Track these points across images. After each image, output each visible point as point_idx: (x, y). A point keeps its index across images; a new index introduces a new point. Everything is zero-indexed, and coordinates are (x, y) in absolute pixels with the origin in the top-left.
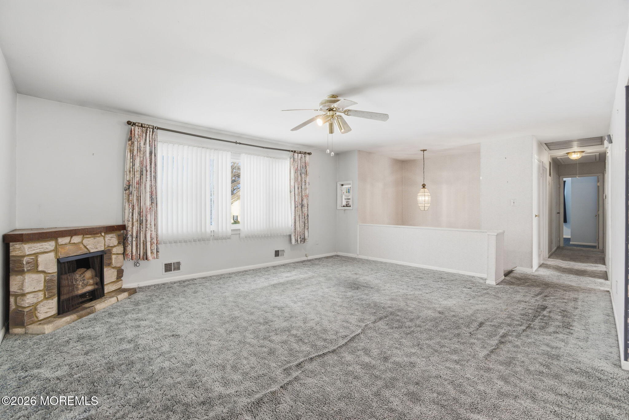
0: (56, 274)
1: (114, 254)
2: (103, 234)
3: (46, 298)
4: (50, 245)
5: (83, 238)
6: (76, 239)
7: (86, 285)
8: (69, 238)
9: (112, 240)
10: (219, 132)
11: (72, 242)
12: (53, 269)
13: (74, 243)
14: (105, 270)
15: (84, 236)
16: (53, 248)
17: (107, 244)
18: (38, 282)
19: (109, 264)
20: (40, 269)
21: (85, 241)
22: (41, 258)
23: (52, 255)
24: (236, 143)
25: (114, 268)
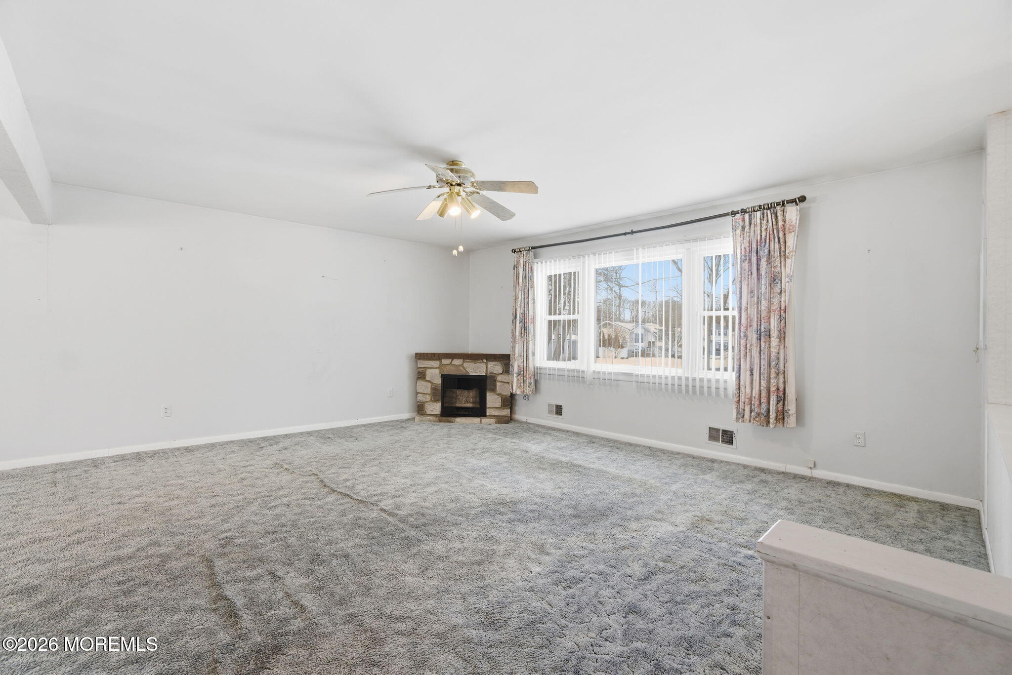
0: (440, 385)
1: (500, 381)
2: (485, 361)
3: (431, 401)
4: (436, 364)
5: (464, 362)
6: (457, 362)
7: (467, 402)
8: (450, 360)
9: (496, 368)
10: (602, 226)
11: (453, 363)
12: (438, 381)
13: (455, 365)
14: (488, 394)
15: (464, 359)
16: (437, 366)
17: (489, 371)
18: (426, 387)
19: (494, 390)
20: (427, 378)
21: (465, 365)
22: (428, 372)
23: (437, 371)
24: (632, 232)
25: (499, 395)
